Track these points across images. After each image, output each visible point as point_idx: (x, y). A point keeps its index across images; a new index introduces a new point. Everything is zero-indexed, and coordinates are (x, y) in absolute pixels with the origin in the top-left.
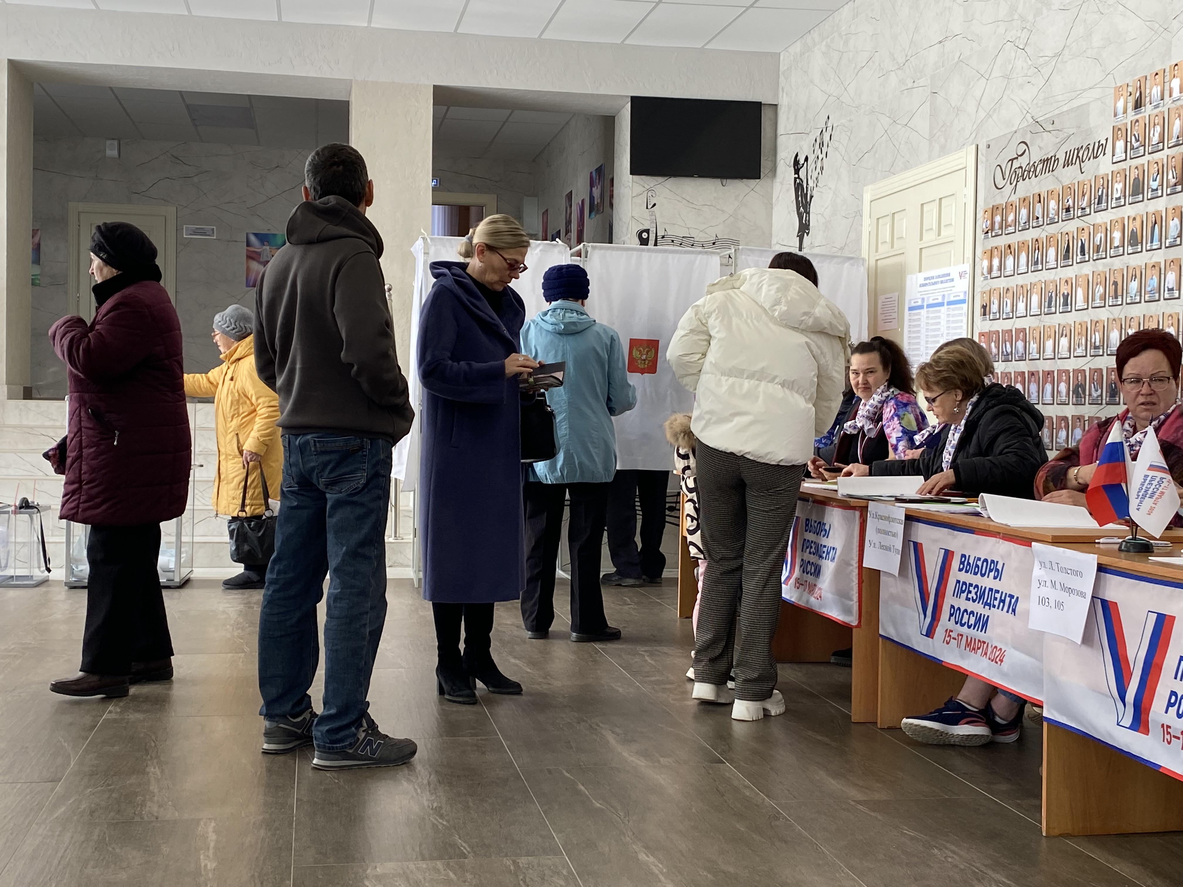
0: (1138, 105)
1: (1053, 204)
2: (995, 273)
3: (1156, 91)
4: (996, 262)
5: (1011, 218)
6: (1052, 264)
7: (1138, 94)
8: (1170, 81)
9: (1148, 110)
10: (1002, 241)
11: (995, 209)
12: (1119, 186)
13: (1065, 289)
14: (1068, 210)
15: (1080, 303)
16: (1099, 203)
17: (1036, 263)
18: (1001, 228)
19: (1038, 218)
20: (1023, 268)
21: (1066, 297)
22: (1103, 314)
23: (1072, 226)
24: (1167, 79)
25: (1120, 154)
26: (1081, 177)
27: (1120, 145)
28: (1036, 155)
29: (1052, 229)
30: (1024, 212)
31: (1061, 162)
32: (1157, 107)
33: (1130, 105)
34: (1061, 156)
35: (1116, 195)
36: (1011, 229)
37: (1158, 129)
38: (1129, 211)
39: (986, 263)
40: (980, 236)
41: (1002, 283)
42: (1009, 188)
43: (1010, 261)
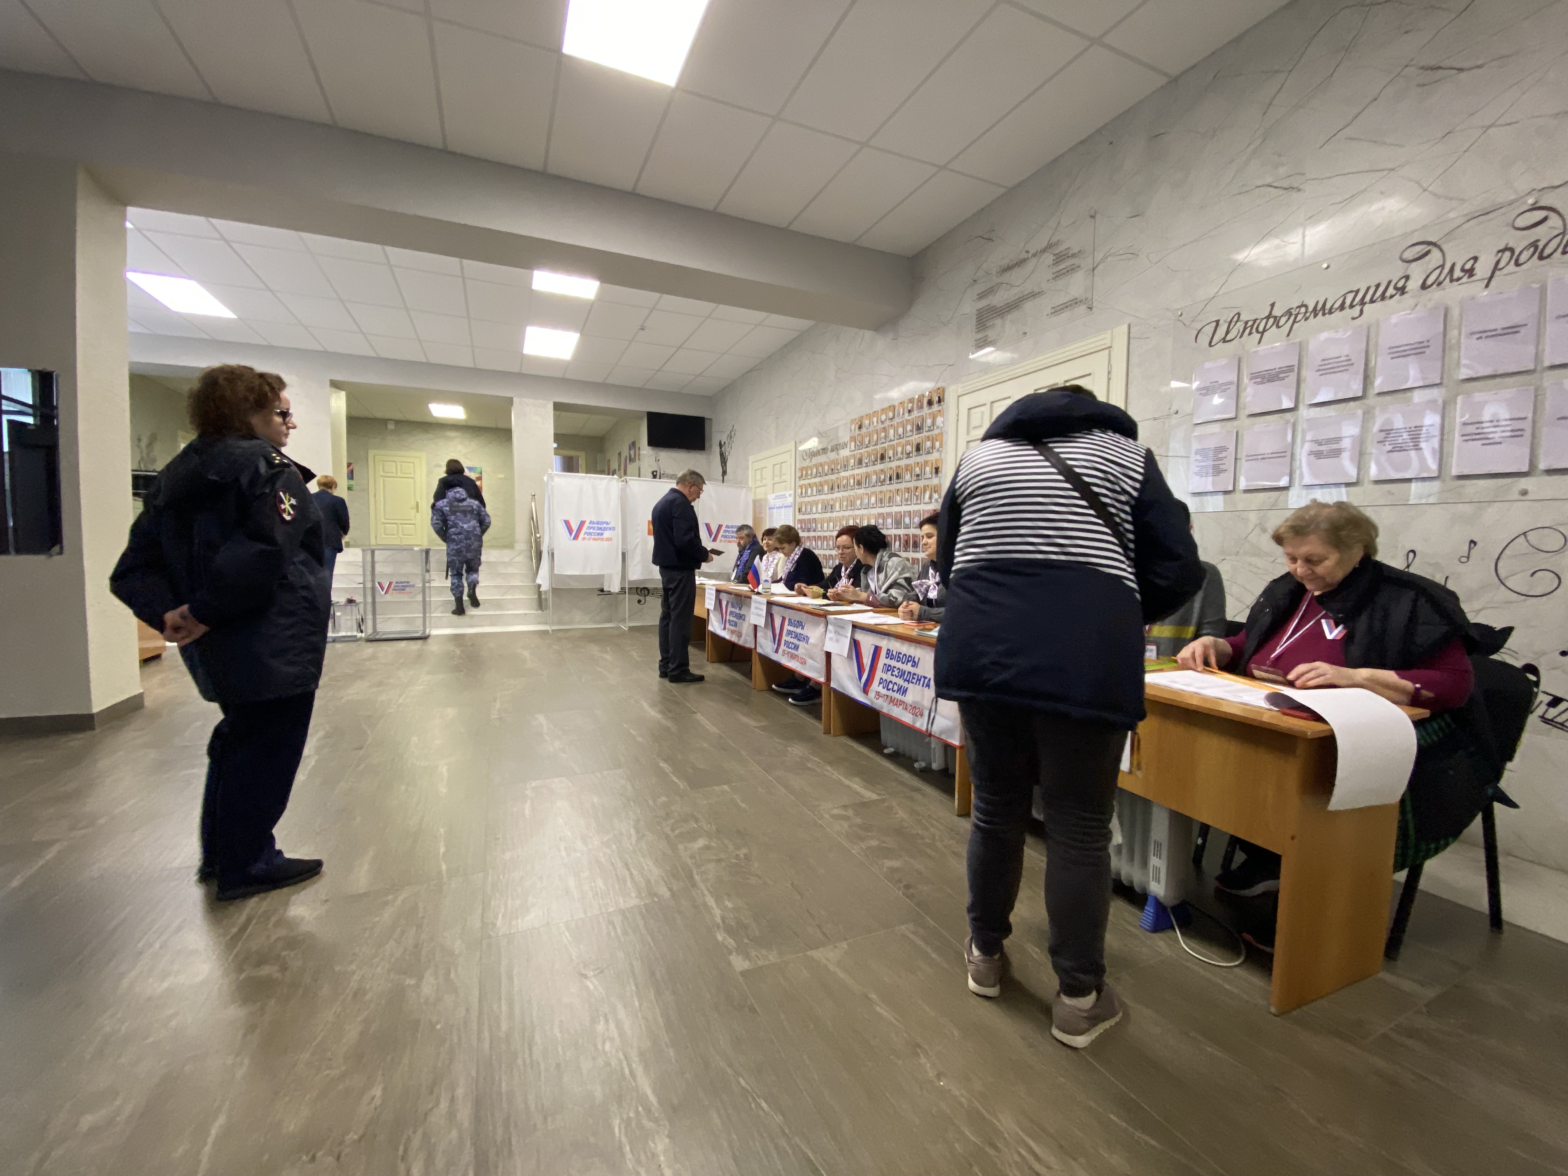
0: (860, 427)
2: (804, 495)
3: (867, 422)
4: (804, 491)
5: (809, 472)
6: (826, 492)
7: (860, 423)
8: (872, 419)
9: (864, 430)
10: (806, 482)
12: (852, 461)
13: (831, 503)
14: (832, 470)
15: (838, 508)
16: (845, 467)
17: (820, 492)
18: (806, 476)
19: (820, 473)
20: (815, 494)
21: (832, 506)
22: (846, 513)
23: (834, 477)
24: (871, 417)
25: (853, 448)
26: (837, 457)
27: (853, 444)
29: (826, 478)
30: (815, 470)
31: (830, 449)
32: (867, 429)
33: (857, 428)
35: (851, 465)
36: (810, 477)
37: (868, 438)
38: (857, 471)
39: (800, 491)
40: (797, 479)
41: (806, 499)
42: (808, 460)
43: (809, 490)
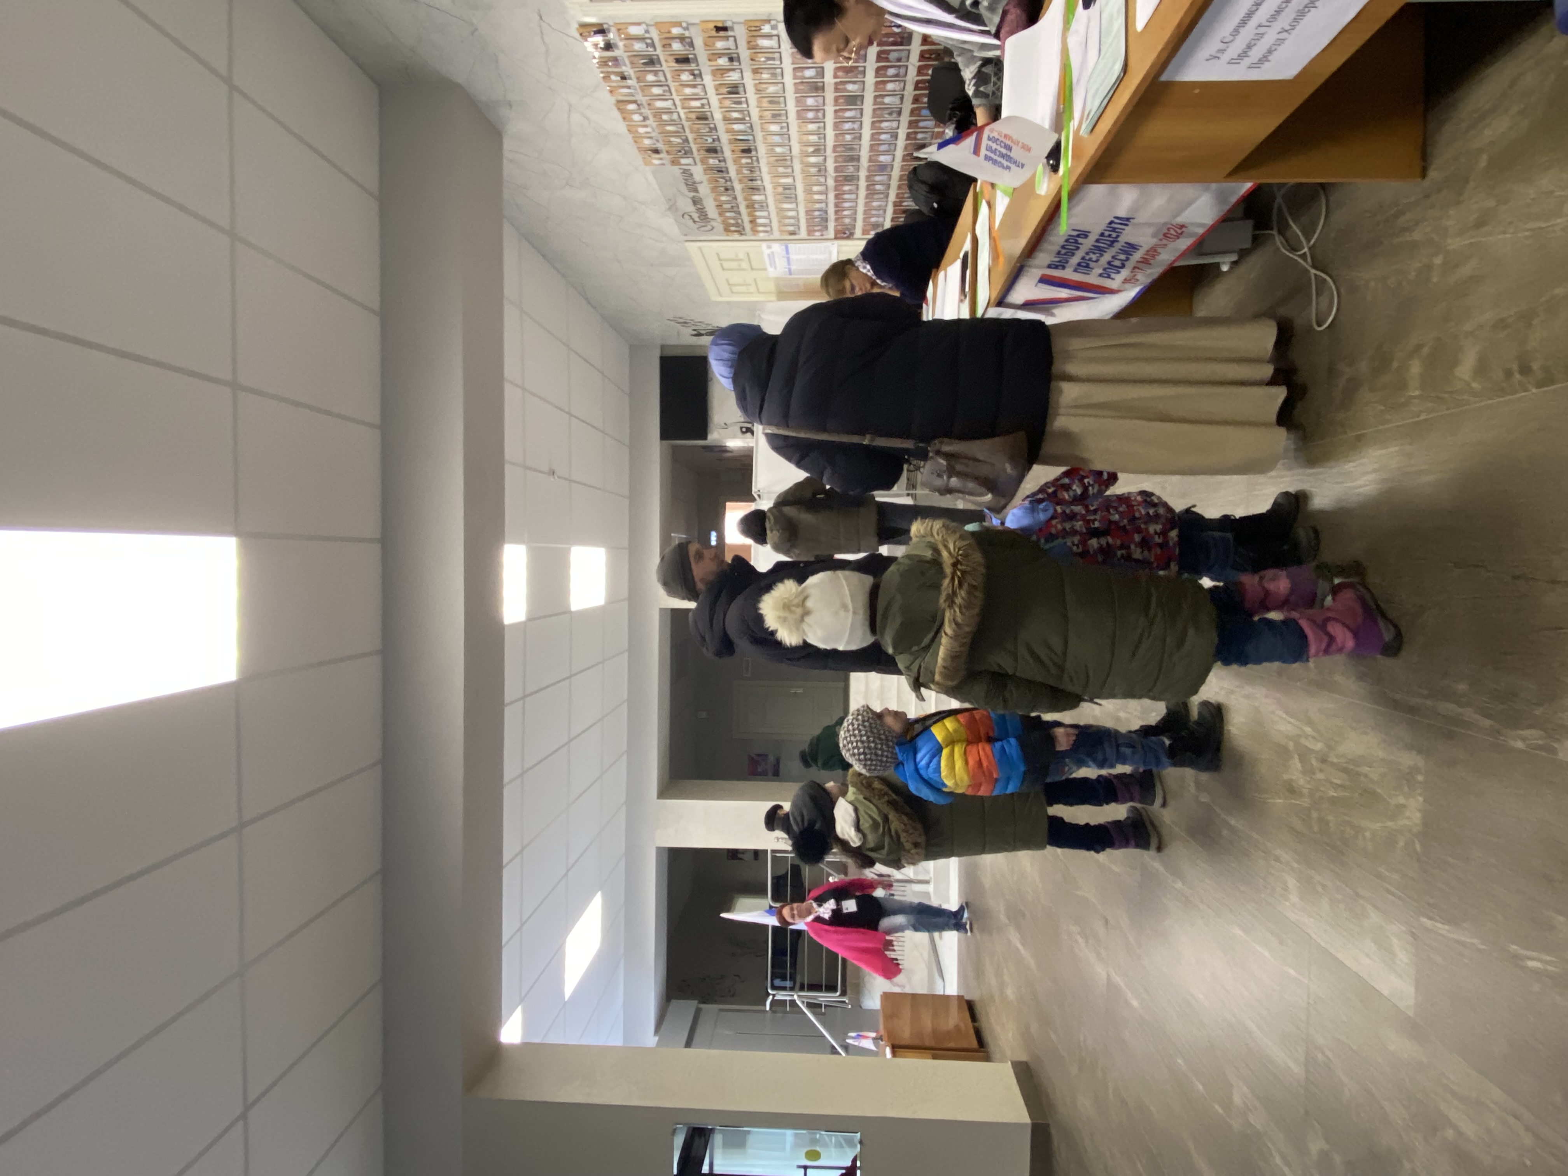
1: (723, 198)
6: (763, 197)
7: (649, 152)
8: (640, 133)
9: (660, 146)
10: (748, 226)
11: (727, 230)
12: (711, 161)
13: (780, 189)
16: (722, 171)
17: (762, 206)
18: (738, 227)
19: (732, 207)
24: (638, 135)
25: (689, 161)
26: (706, 183)
27: (683, 161)
28: (691, 208)
29: (740, 198)
32: (658, 141)
33: (657, 156)
34: (693, 194)
35: (717, 162)
38: (728, 153)
41: (775, 224)
42: (713, 223)
43: (760, 221)
